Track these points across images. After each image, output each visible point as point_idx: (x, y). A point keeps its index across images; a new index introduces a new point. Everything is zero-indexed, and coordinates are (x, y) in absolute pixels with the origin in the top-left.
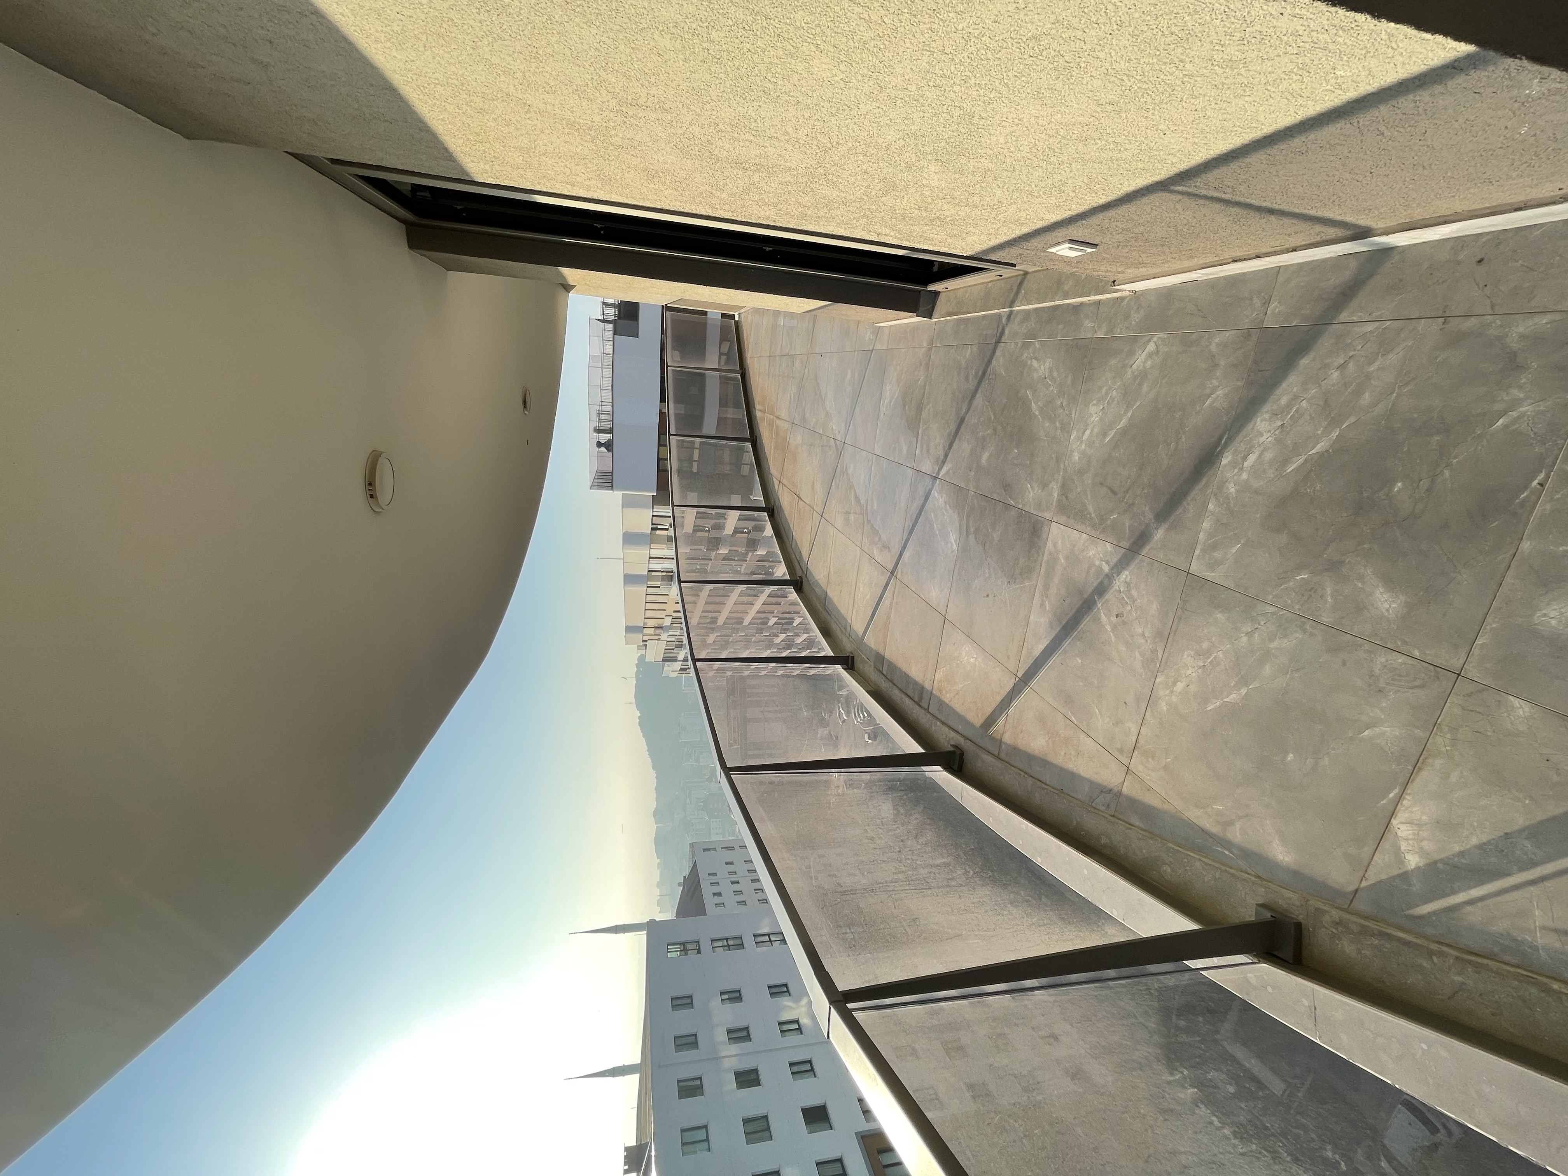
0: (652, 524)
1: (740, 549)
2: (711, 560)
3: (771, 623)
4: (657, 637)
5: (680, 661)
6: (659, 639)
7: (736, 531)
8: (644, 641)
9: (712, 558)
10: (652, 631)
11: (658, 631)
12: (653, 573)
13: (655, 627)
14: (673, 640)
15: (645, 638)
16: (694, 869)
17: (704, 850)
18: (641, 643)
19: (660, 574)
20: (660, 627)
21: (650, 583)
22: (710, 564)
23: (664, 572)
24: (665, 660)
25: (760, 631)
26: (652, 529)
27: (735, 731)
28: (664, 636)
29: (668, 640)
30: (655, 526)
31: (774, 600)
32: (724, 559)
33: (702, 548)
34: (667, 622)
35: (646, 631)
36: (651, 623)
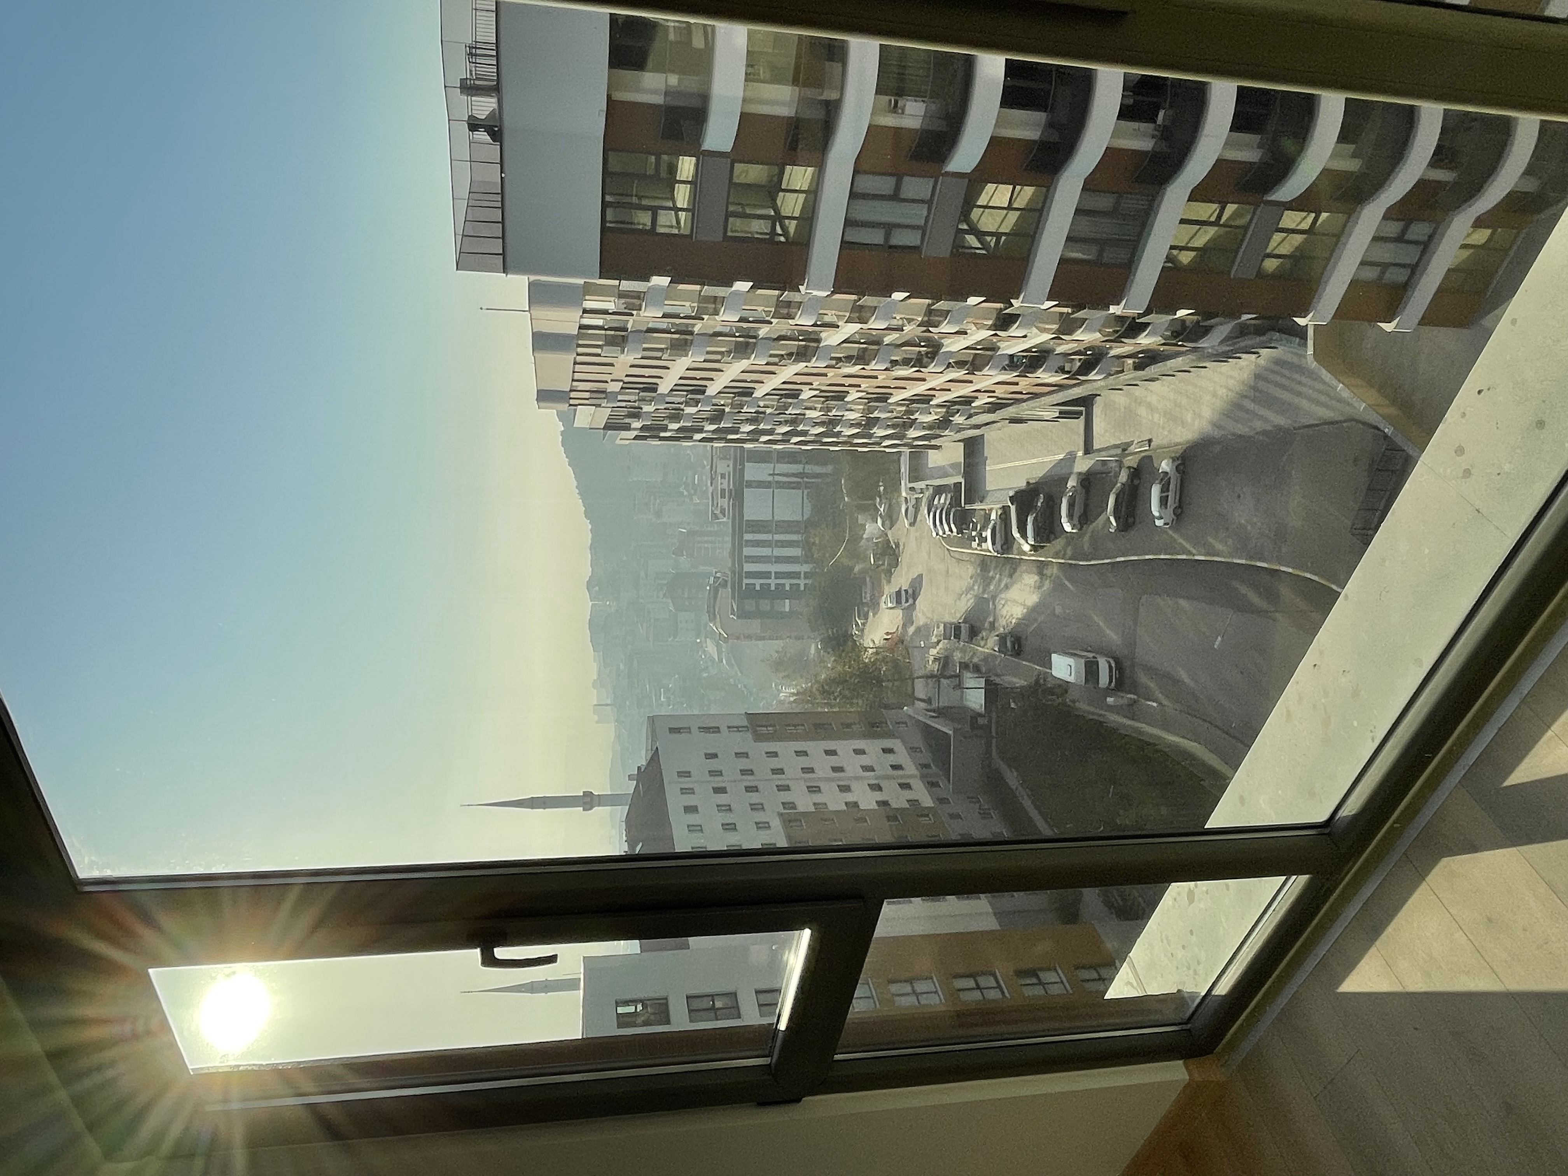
5: (635, 429)
6: (599, 406)
8: (570, 406)
10: (585, 395)
11: (597, 396)
12: (591, 331)
13: (592, 392)
15: (574, 402)
16: (655, 759)
17: (672, 730)
18: (567, 409)
19: (603, 331)
21: (583, 342)
22: (700, 324)
23: (610, 329)
27: (723, 496)
29: (615, 406)
34: (614, 387)
35: (575, 395)
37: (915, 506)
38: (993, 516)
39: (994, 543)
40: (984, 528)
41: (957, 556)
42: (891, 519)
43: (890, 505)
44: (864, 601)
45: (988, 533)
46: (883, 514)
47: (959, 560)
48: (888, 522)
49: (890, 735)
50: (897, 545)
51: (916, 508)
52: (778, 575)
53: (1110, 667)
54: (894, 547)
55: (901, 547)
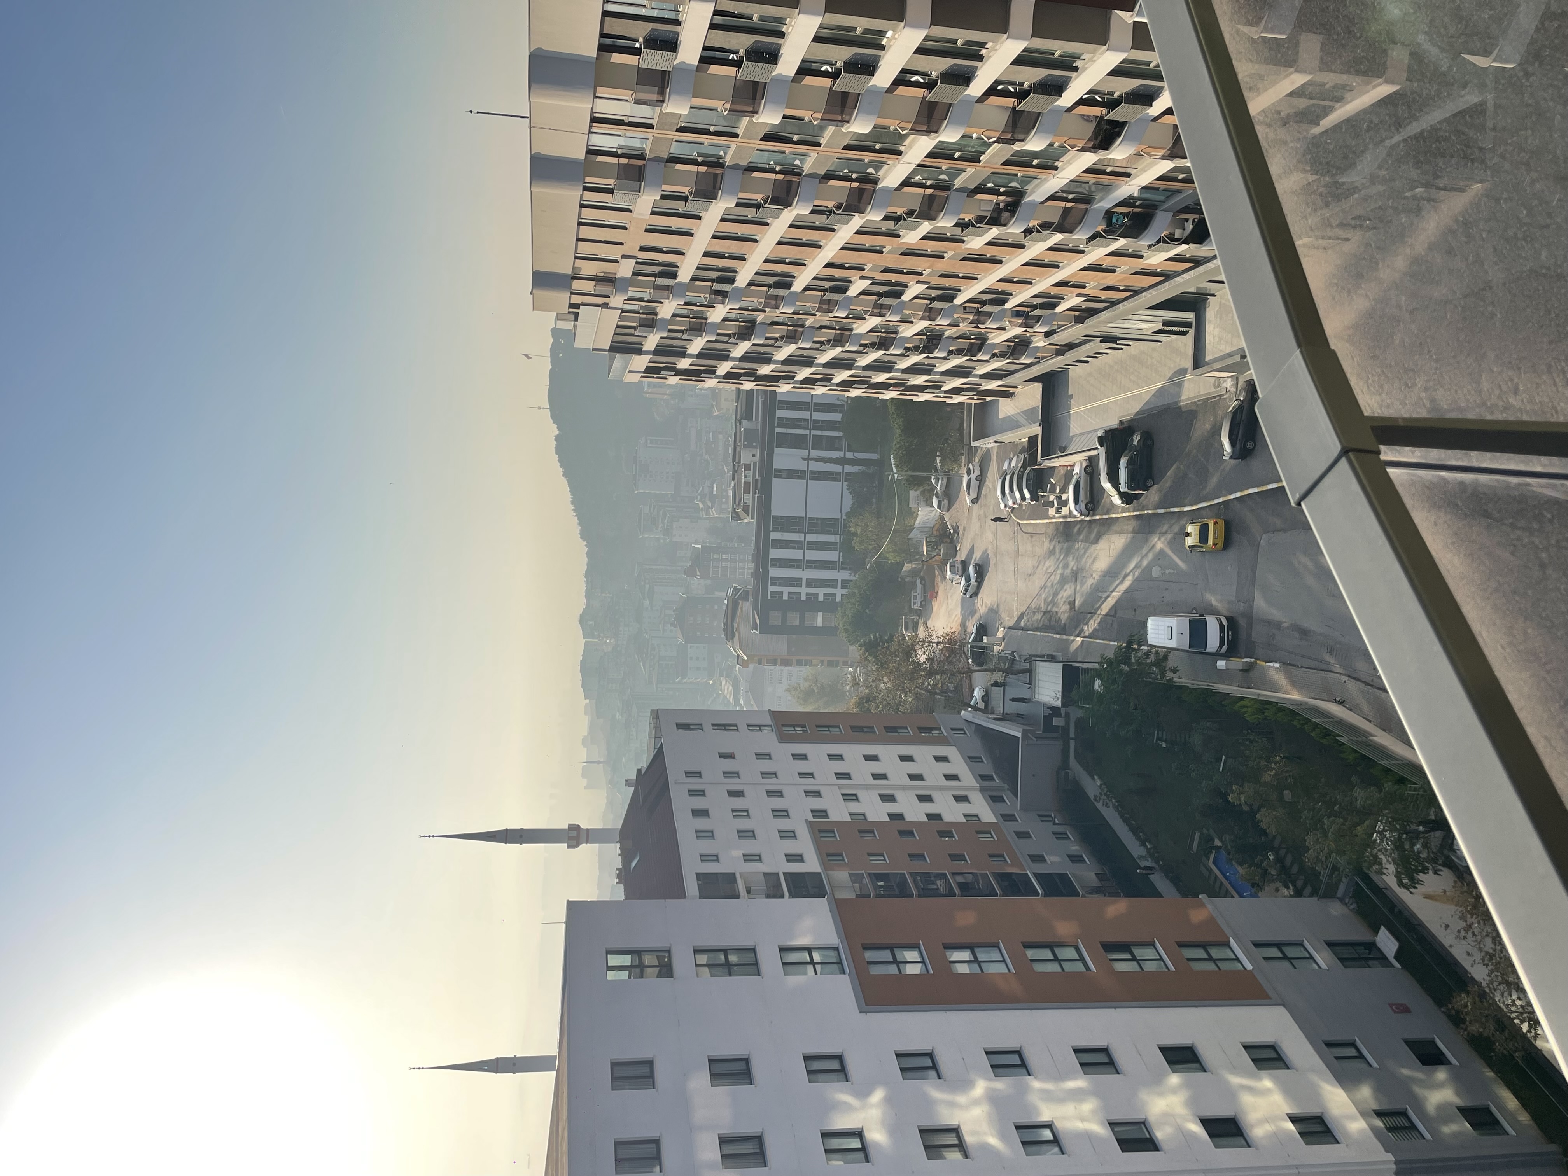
0: (603, 35)
1: (807, 115)
2: (736, 136)
3: (853, 291)
4: (600, 300)
5: (647, 353)
6: (605, 306)
7: (806, 69)
8: (572, 306)
9: (740, 132)
10: (590, 286)
11: (605, 289)
12: (600, 158)
13: (598, 280)
14: (636, 308)
15: (576, 299)
16: (659, 756)
17: (680, 726)
18: (565, 309)
19: (614, 160)
20: (607, 280)
21: (591, 180)
22: (734, 146)
23: (623, 156)
24: (617, 348)
25: (827, 306)
26: (602, 48)
27: (747, 491)
28: (617, 300)
29: (626, 307)
30: (608, 41)
31: (868, 241)
32: (767, 137)
33: (718, 104)
34: (625, 269)
35: (577, 285)
36: (589, 268)
37: (979, 478)
38: (1077, 470)
39: (1076, 502)
40: (1064, 490)
41: (1030, 530)
42: (949, 497)
43: (948, 479)
44: (914, 607)
45: (1070, 495)
46: (939, 492)
47: (1032, 535)
48: (945, 502)
49: (943, 741)
50: (956, 531)
51: (980, 481)
52: (811, 583)
53: (1222, 626)
54: (952, 531)
55: (961, 533)
